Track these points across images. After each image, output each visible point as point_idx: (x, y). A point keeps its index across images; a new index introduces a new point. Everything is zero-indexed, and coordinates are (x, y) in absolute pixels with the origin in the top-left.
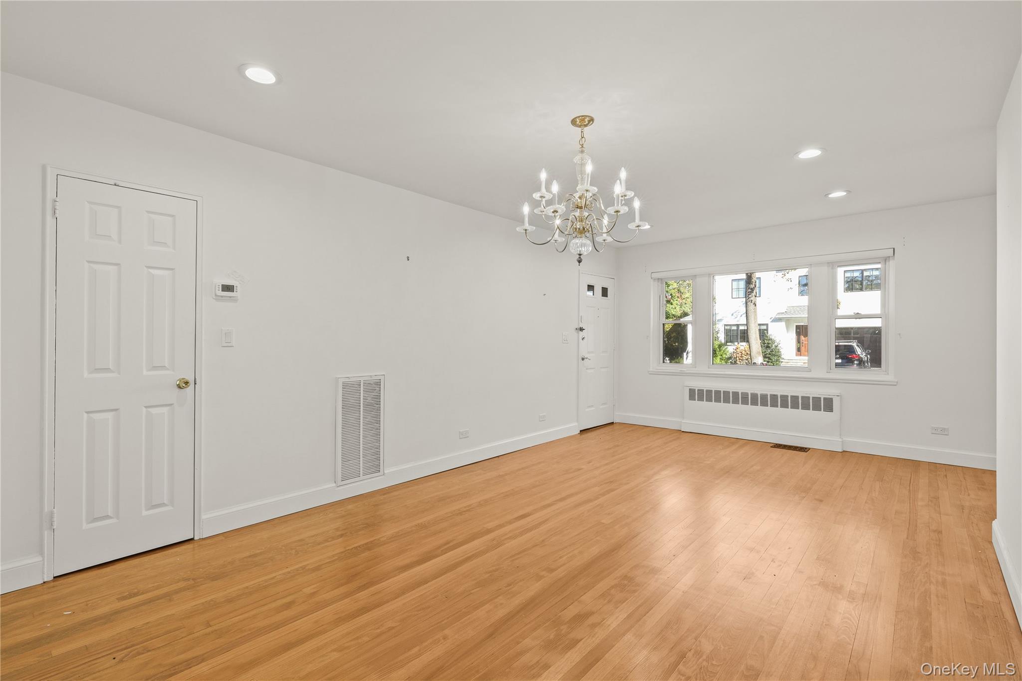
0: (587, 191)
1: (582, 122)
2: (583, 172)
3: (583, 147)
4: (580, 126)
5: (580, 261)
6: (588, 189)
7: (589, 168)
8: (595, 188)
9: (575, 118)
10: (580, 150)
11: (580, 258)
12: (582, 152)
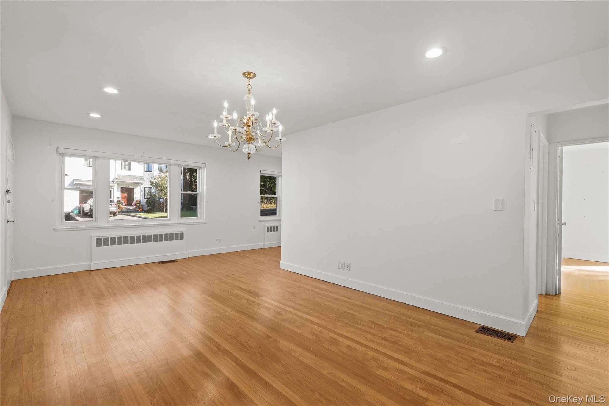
0: (253, 115)
1: (248, 75)
2: (250, 104)
3: (249, 90)
4: (248, 78)
5: (249, 158)
6: (254, 114)
7: (253, 102)
8: (258, 113)
9: (246, 72)
11: (249, 156)
12: (249, 93)
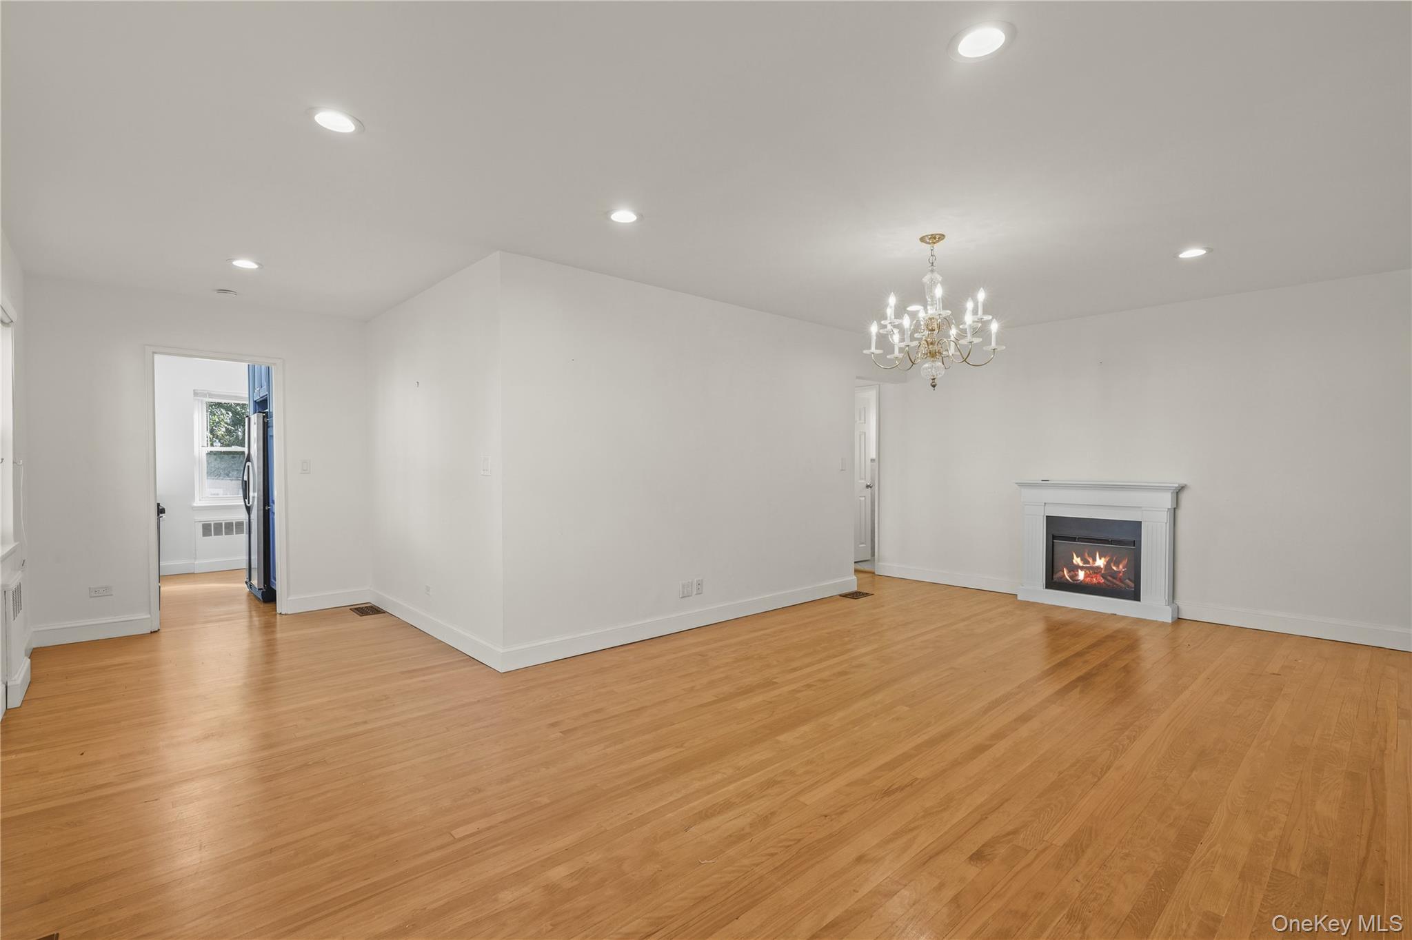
3: (933, 265)
4: (929, 243)
5: (934, 387)
10: (930, 268)
12: (932, 271)
